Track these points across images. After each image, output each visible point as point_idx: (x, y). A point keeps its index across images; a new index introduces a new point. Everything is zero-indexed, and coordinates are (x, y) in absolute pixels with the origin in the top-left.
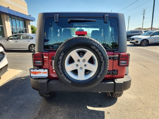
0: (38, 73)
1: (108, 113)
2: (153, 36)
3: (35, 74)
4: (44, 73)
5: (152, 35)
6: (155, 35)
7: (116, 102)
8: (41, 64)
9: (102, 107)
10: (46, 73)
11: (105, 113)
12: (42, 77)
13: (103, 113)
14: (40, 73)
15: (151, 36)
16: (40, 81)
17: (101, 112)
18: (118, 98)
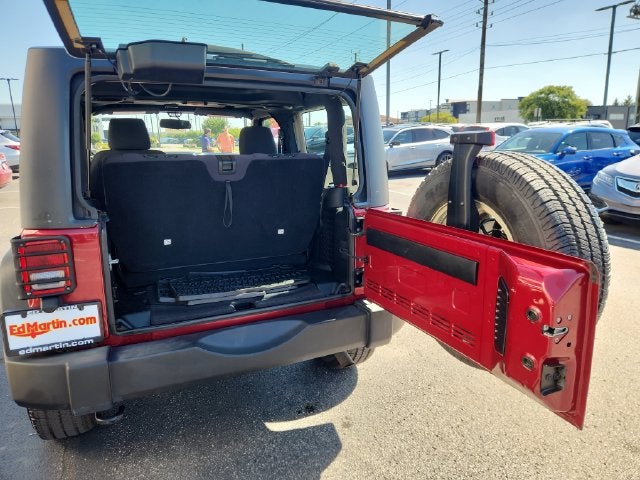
0: (46, 328)
1: (346, 425)
2: (398, 144)
3: (33, 335)
4: (83, 321)
5: (394, 144)
6: (403, 142)
7: (356, 381)
8: (62, 283)
9: (318, 412)
10: (91, 320)
11: (338, 428)
12: (70, 342)
13: (329, 429)
14: (59, 324)
15: (391, 147)
16: (69, 362)
17: (321, 428)
18: (360, 367)
